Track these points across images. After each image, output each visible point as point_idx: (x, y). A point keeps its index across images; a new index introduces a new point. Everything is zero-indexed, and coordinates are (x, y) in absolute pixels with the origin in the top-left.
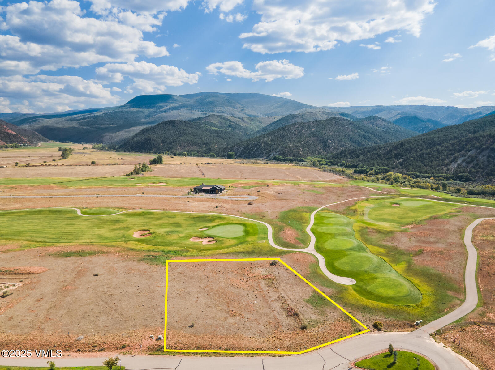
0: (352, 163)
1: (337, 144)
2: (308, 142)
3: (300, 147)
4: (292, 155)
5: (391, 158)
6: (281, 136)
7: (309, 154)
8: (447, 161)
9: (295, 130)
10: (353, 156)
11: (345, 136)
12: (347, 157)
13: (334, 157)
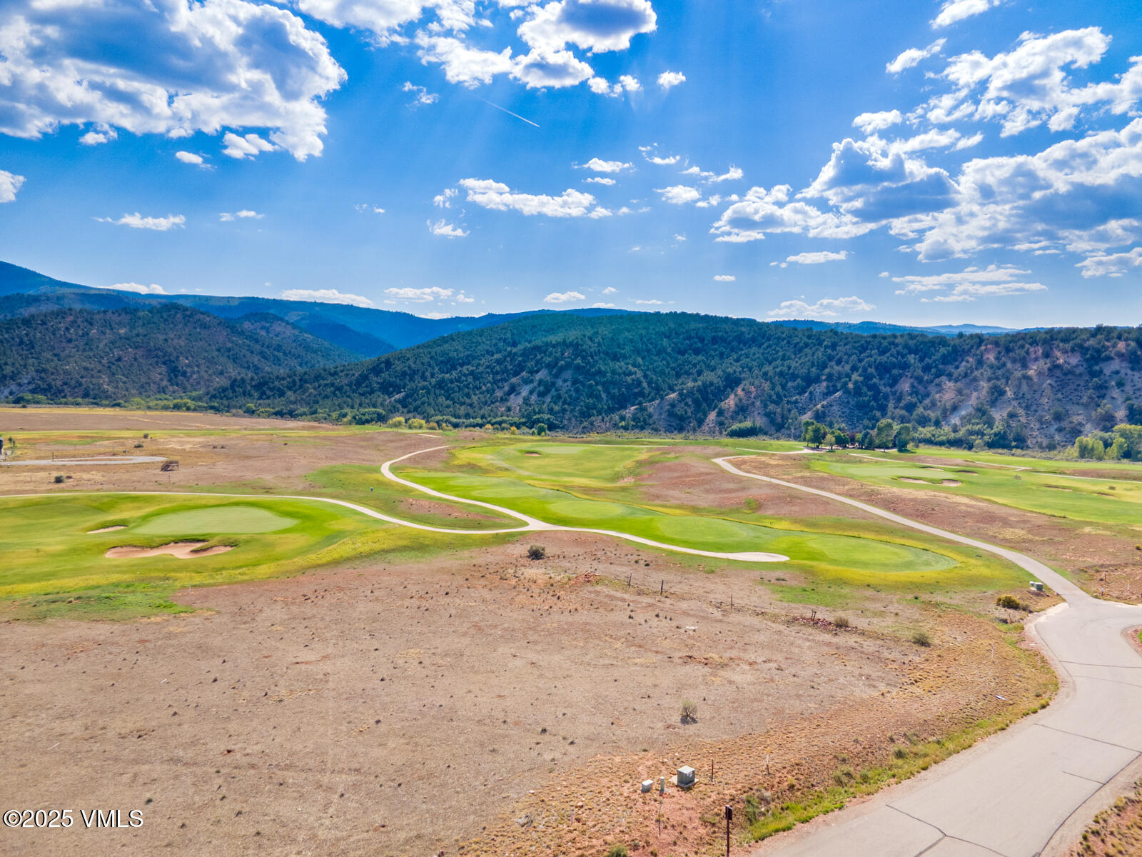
0: (273, 408)
1: (203, 368)
2: (119, 359)
3: (99, 371)
4: (81, 393)
5: (372, 392)
6: (21, 343)
7: (133, 392)
8: (499, 394)
9: (67, 329)
10: (268, 393)
11: (219, 350)
12: (250, 395)
13: (214, 397)
